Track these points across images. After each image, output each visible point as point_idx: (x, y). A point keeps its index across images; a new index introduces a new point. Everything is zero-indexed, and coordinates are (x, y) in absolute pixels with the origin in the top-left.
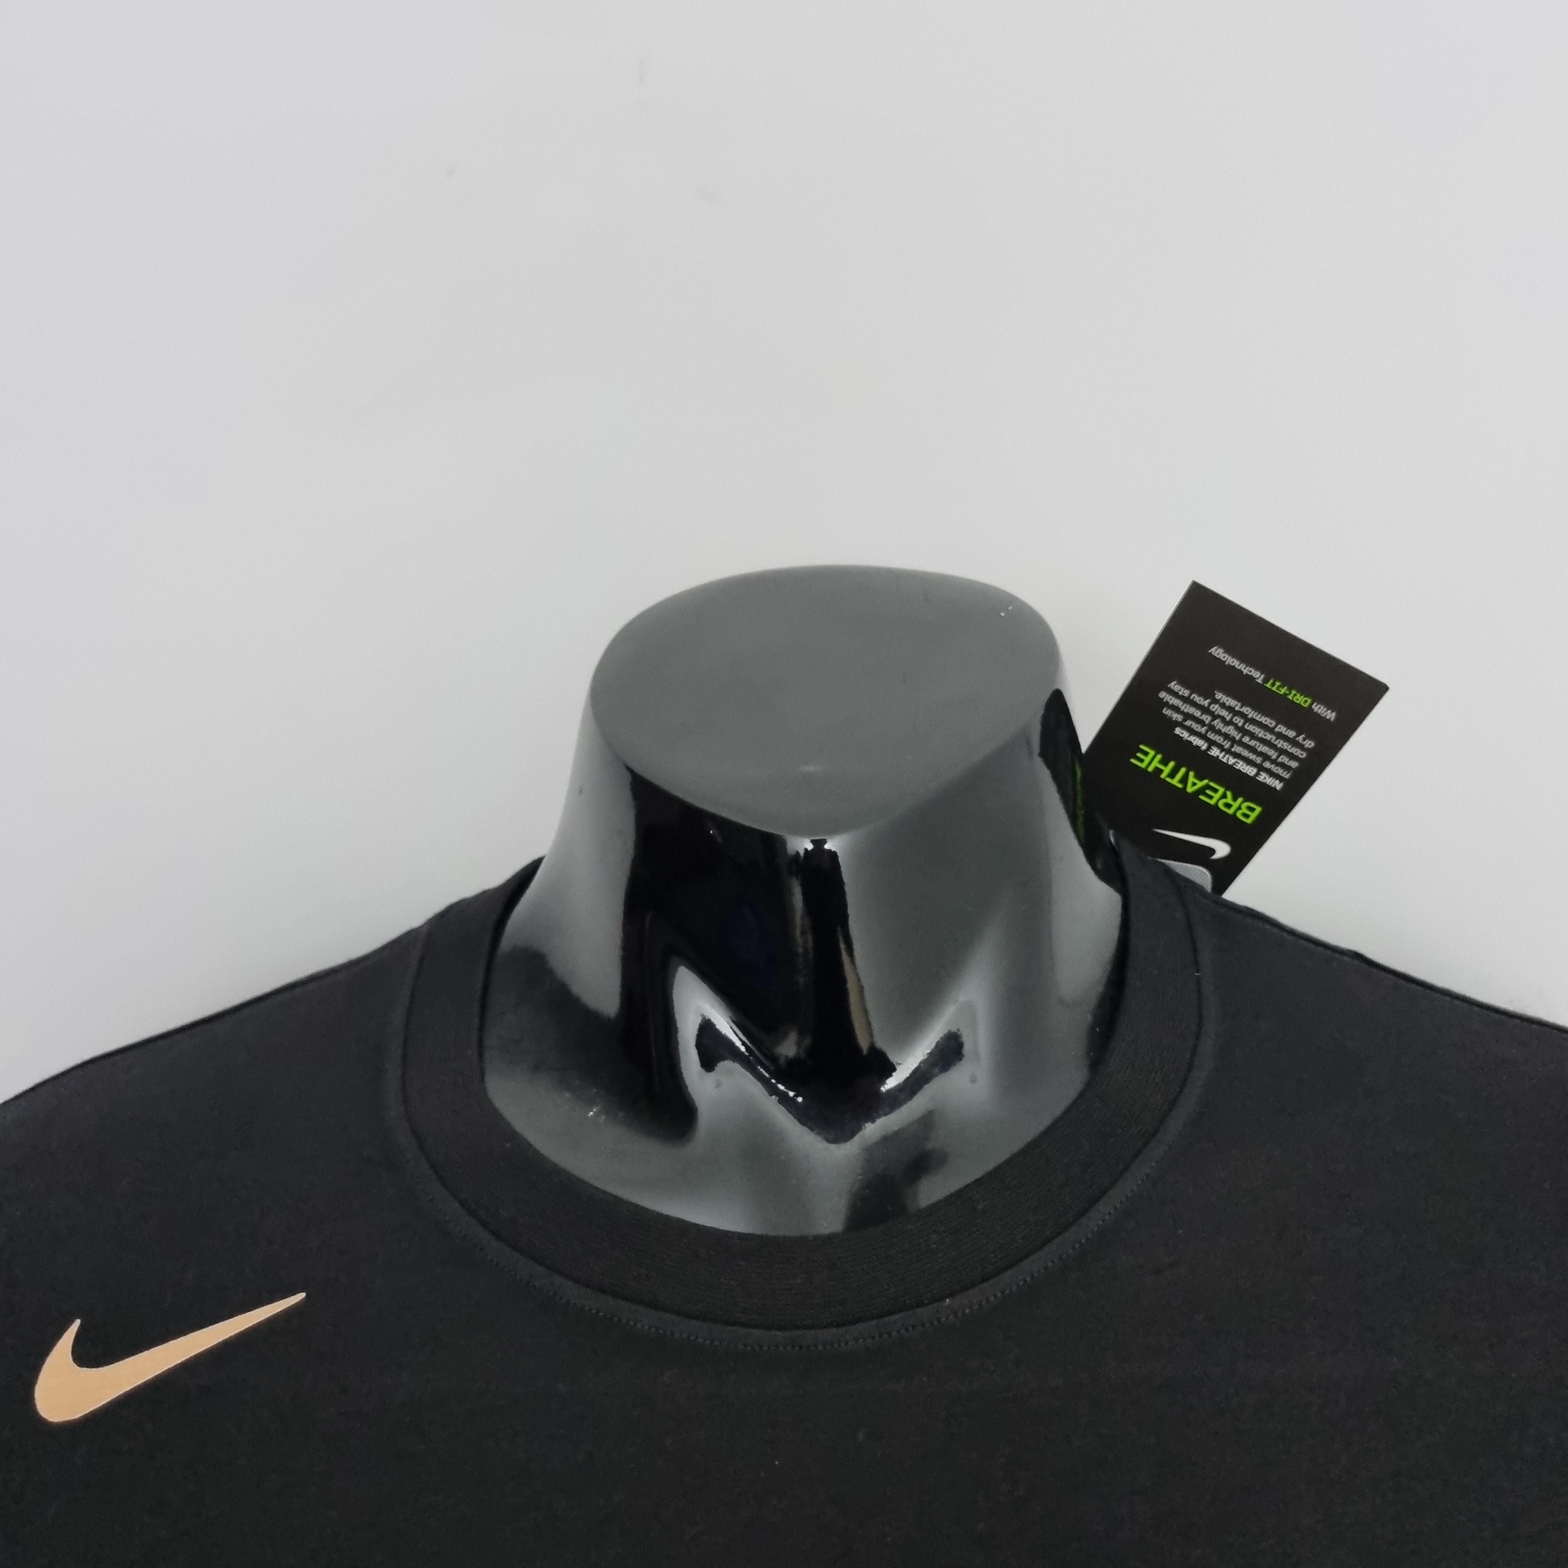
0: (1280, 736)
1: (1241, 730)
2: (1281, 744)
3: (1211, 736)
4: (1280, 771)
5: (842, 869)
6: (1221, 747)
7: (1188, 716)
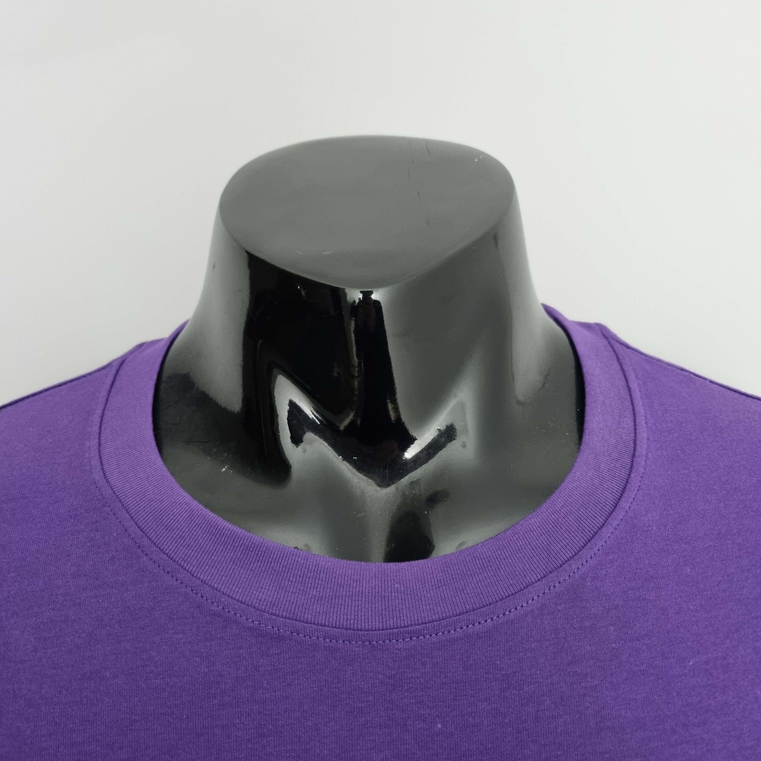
5: (383, 310)
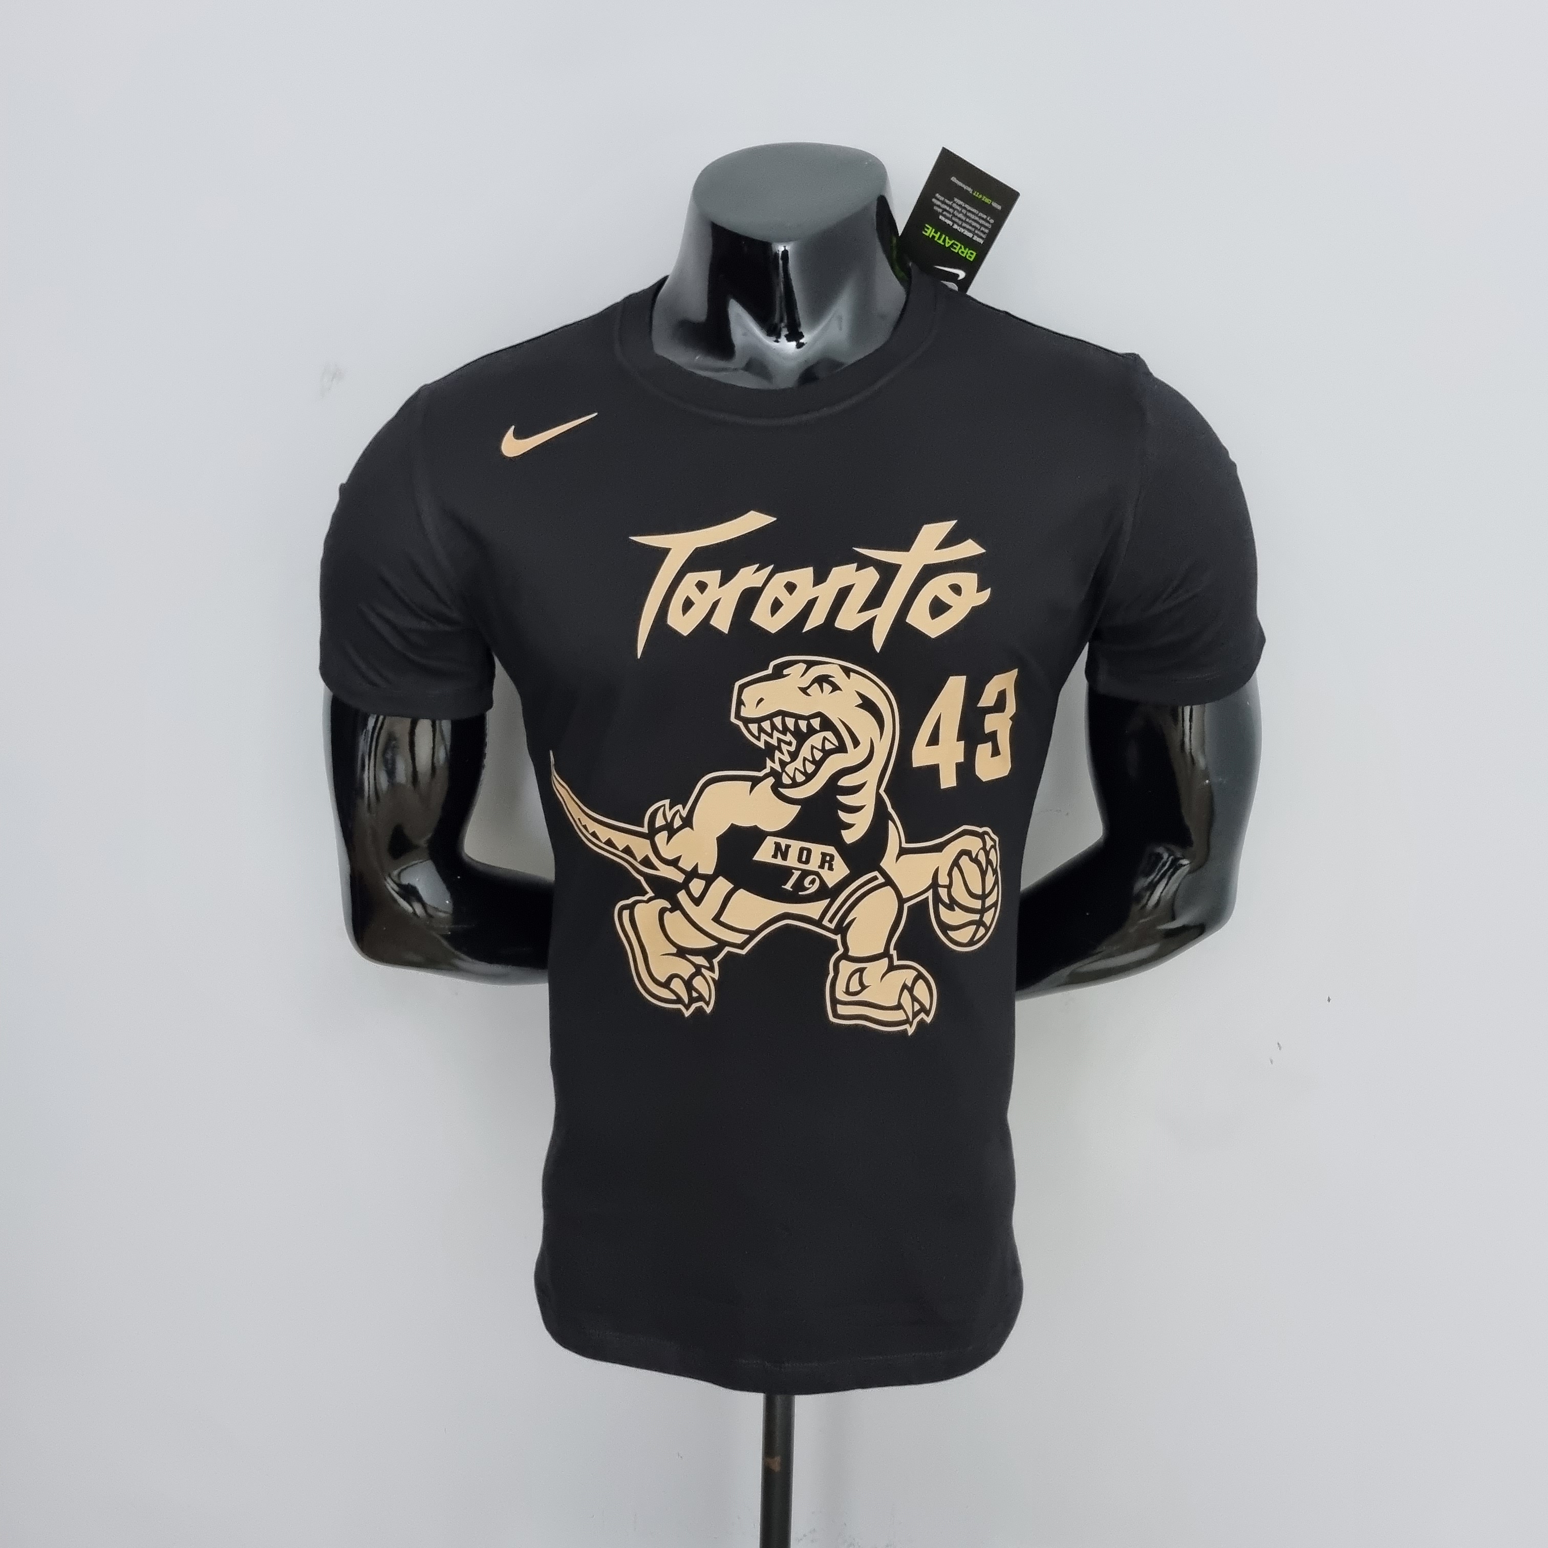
0: (980, 217)
1: (965, 215)
2: (981, 221)
3: (953, 219)
4: (982, 235)
6: (958, 225)
7: (944, 210)
